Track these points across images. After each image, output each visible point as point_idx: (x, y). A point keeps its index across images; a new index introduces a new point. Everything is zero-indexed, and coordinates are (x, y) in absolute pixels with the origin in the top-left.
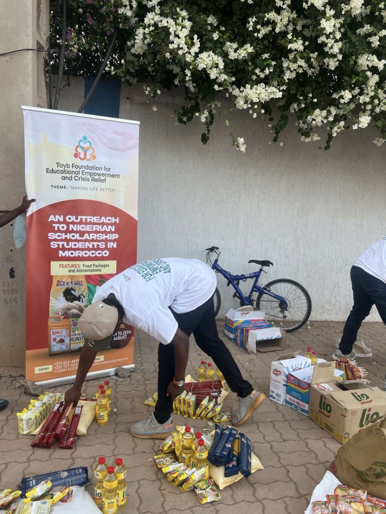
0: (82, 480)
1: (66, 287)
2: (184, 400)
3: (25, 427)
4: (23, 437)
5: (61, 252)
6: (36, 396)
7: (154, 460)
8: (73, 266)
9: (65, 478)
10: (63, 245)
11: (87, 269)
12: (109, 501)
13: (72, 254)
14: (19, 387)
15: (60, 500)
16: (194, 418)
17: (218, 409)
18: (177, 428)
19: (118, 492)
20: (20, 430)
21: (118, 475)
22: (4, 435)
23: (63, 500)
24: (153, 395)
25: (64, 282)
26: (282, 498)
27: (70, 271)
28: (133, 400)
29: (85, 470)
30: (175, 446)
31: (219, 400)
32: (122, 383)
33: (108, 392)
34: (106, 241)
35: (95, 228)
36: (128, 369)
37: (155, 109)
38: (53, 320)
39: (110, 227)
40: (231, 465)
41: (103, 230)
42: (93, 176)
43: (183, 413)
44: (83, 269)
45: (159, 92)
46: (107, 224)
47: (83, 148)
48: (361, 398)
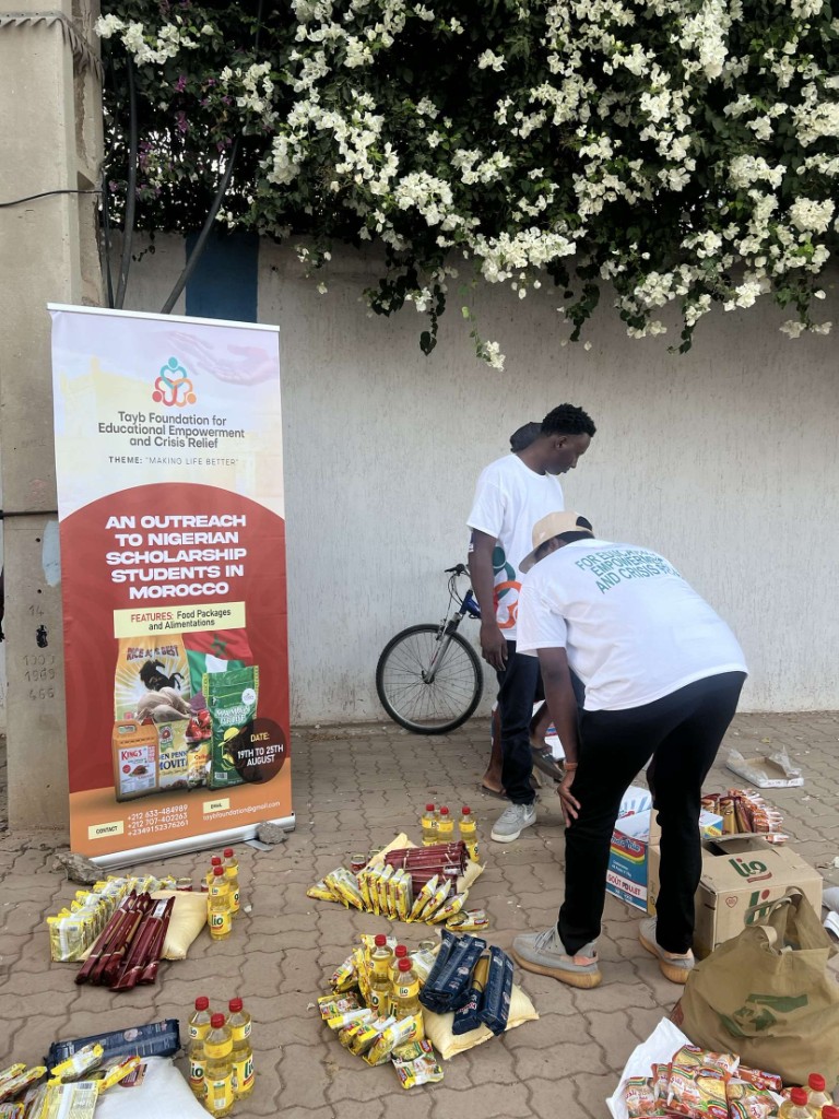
0: (167, 1045)
1: (145, 659)
2: (387, 886)
3: (63, 945)
4: (60, 965)
5: (133, 592)
6: (90, 885)
7: (317, 1005)
8: (157, 616)
9: (132, 1042)
10: (137, 575)
11: (186, 620)
12: (216, 1083)
13: (155, 592)
14: (58, 869)
15: (120, 1083)
16: (409, 921)
17: (458, 902)
18: (363, 940)
19: (235, 1065)
20: (54, 953)
21: (234, 1031)
22: (24, 963)
23: (124, 1083)
24: (325, 877)
25: (141, 651)
26: (569, 1076)
27: (152, 628)
28: (287, 888)
29: (174, 1025)
30: (358, 975)
31: (460, 883)
32: (266, 855)
33: (232, 872)
34: (222, 563)
35: (198, 538)
36: (281, 827)
37: (322, 290)
38: (122, 730)
39: (228, 534)
40: (465, 1011)
41: (215, 542)
42: (192, 436)
43: (385, 912)
44: (179, 621)
45: (327, 256)
46: (223, 530)
47: (171, 381)
48: (748, 870)
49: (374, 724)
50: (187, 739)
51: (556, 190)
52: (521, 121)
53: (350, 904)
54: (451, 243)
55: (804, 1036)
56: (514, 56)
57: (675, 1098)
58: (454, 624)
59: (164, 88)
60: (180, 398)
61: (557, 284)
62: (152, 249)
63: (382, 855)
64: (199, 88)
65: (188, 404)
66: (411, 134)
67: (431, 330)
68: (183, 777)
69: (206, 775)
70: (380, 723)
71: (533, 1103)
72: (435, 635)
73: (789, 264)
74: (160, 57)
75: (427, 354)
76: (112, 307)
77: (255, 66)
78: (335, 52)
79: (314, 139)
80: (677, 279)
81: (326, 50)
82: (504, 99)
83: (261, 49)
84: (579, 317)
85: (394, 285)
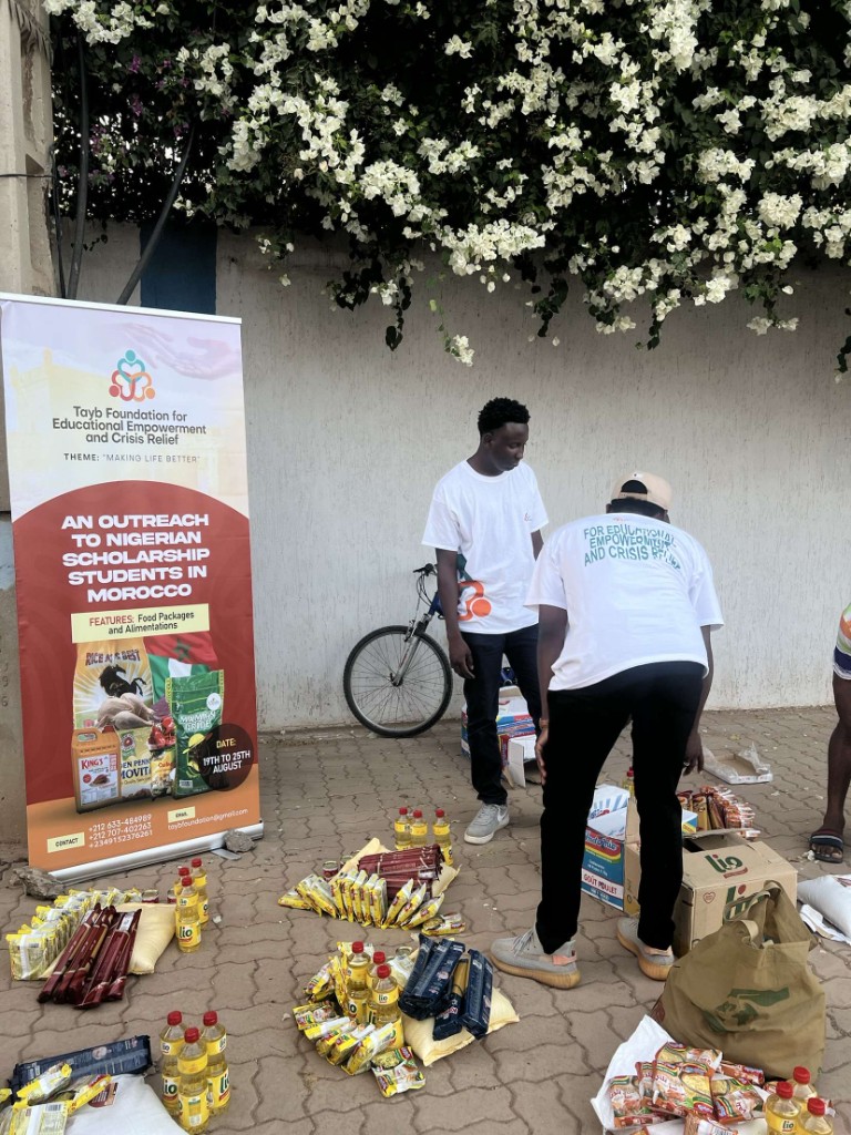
0: (139, 1064)
1: (105, 665)
2: (361, 891)
3: (24, 963)
4: (21, 983)
5: (91, 594)
6: (49, 900)
7: (293, 1015)
8: (117, 619)
9: (101, 1060)
10: (95, 578)
11: (148, 623)
12: (191, 1100)
13: (114, 594)
14: (16, 884)
15: (90, 1103)
16: (384, 927)
17: (434, 906)
18: (339, 948)
19: (210, 1080)
20: (14, 972)
21: (209, 1045)
23: (94, 1103)
24: (297, 884)
25: (101, 656)
26: (552, 1078)
27: (111, 631)
28: (257, 897)
29: (145, 1041)
30: (334, 983)
31: (435, 887)
32: (234, 864)
33: (200, 882)
34: (185, 564)
35: (159, 538)
36: (249, 834)
37: (286, 282)
38: (82, 738)
39: (190, 534)
40: (446, 1016)
41: (177, 541)
42: (151, 432)
43: (359, 918)
44: (140, 624)
45: (290, 247)
46: (185, 530)
47: (128, 375)
48: (725, 866)
49: (340, 728)
50: (150, 747)
51: (524, 181)
52: (489, 109)
53: (323, 912)
54: (418, 234)
55: (785, 1028)
56: (481, 42)
57: (660, 1095)
58: (423, 625)
59: (117, 70)
60: (138, 393)
61: (524, 279)
62: (104, 238)
63: (355, 861)
64: (154, 69)
65: (146, 399)
66: (376, 121)
67: (396, 325)
68: (146, 785)
69: (171, 783)
70: (348, 728)
71: (516, 1106)
72: (404, 636)
73: (757, 259)
74: (114, 36)
75: (393, 349)
76: (64, 297)
77: (213, 47)
78: (297, 35)
79: (276, 124)
80: (646, 274)
81: (288, 32)
82: (472, 87)
83: (218, 30)
84: (547, 312)
85: (358, 278)
